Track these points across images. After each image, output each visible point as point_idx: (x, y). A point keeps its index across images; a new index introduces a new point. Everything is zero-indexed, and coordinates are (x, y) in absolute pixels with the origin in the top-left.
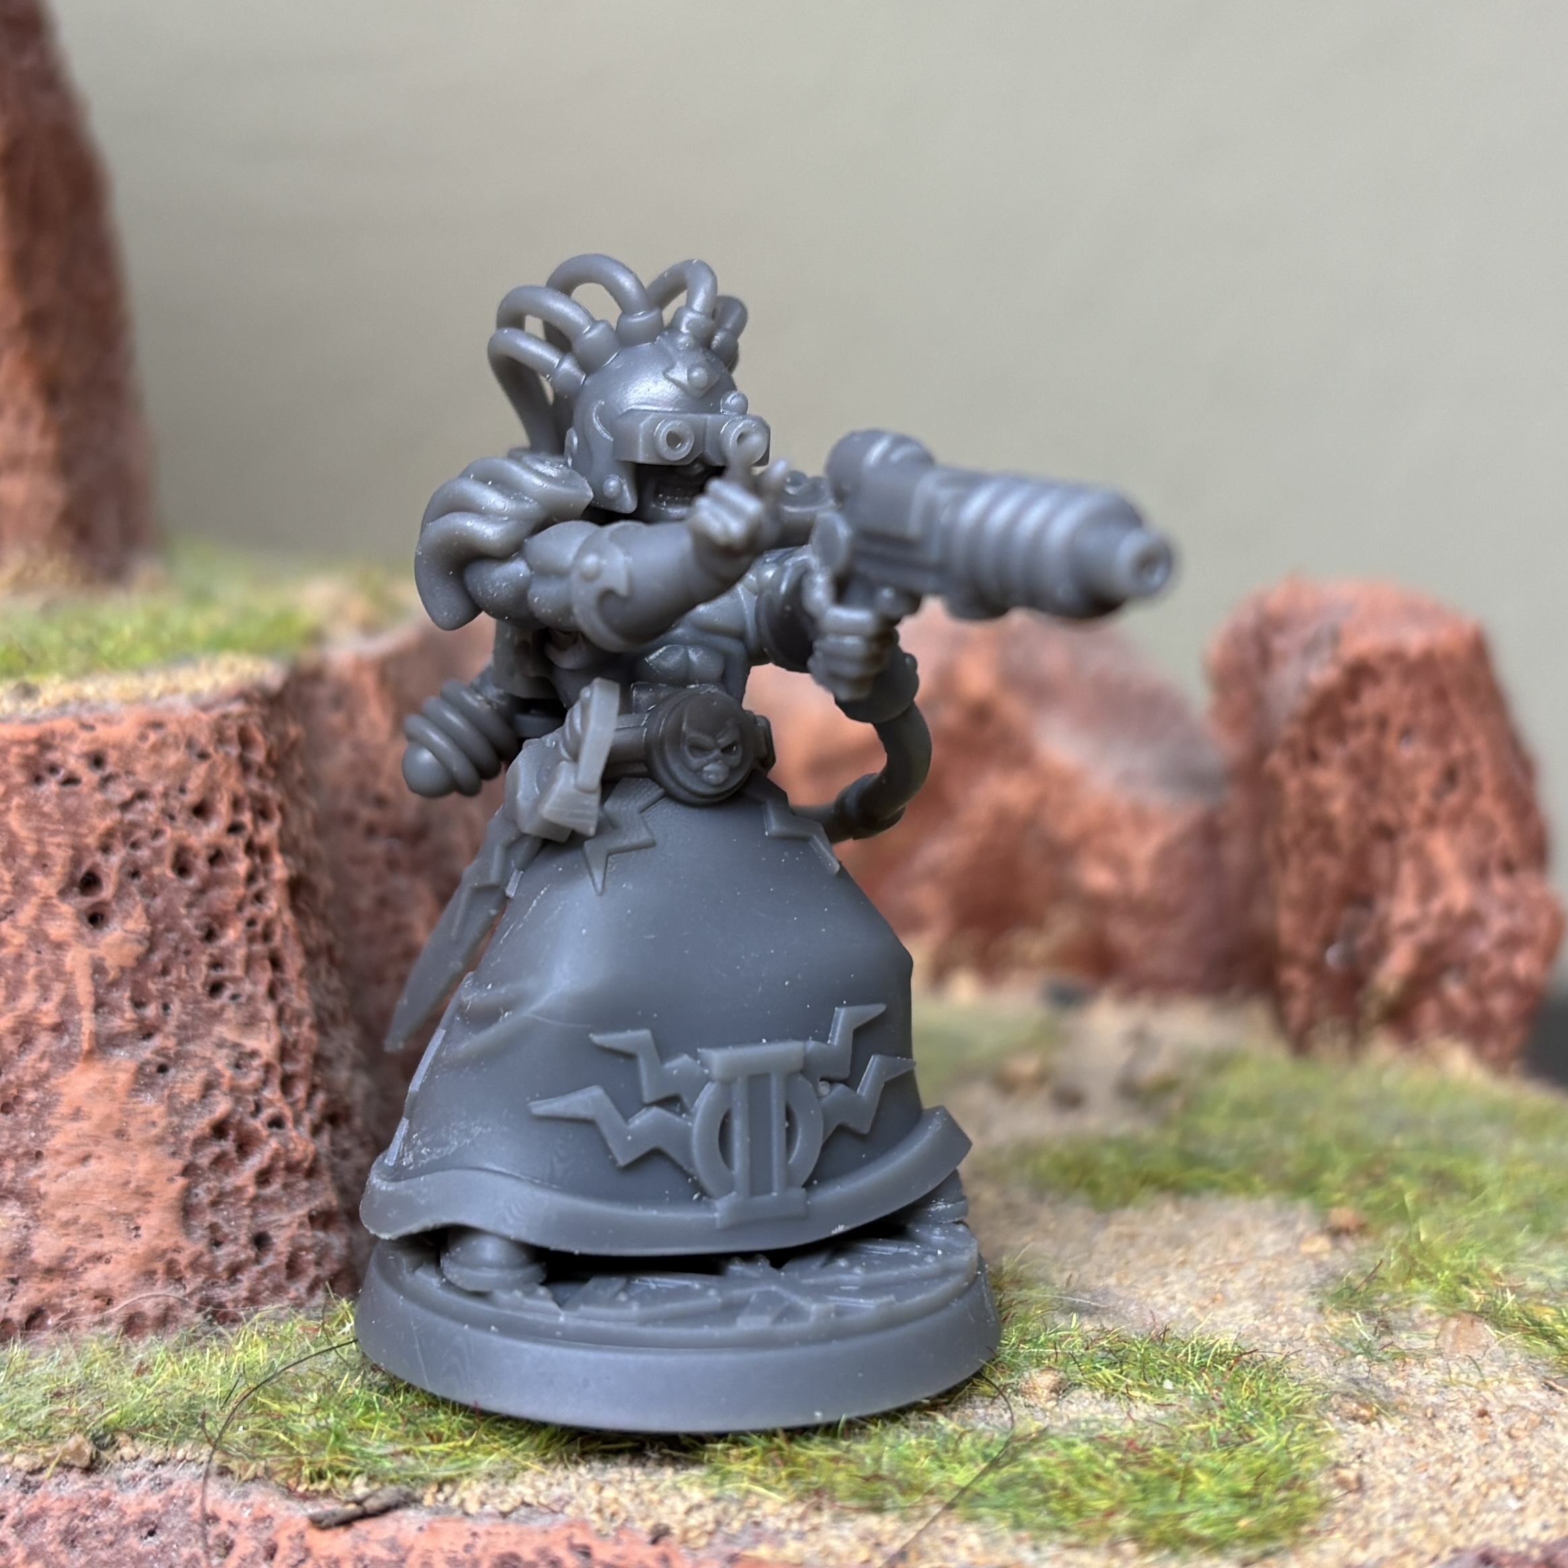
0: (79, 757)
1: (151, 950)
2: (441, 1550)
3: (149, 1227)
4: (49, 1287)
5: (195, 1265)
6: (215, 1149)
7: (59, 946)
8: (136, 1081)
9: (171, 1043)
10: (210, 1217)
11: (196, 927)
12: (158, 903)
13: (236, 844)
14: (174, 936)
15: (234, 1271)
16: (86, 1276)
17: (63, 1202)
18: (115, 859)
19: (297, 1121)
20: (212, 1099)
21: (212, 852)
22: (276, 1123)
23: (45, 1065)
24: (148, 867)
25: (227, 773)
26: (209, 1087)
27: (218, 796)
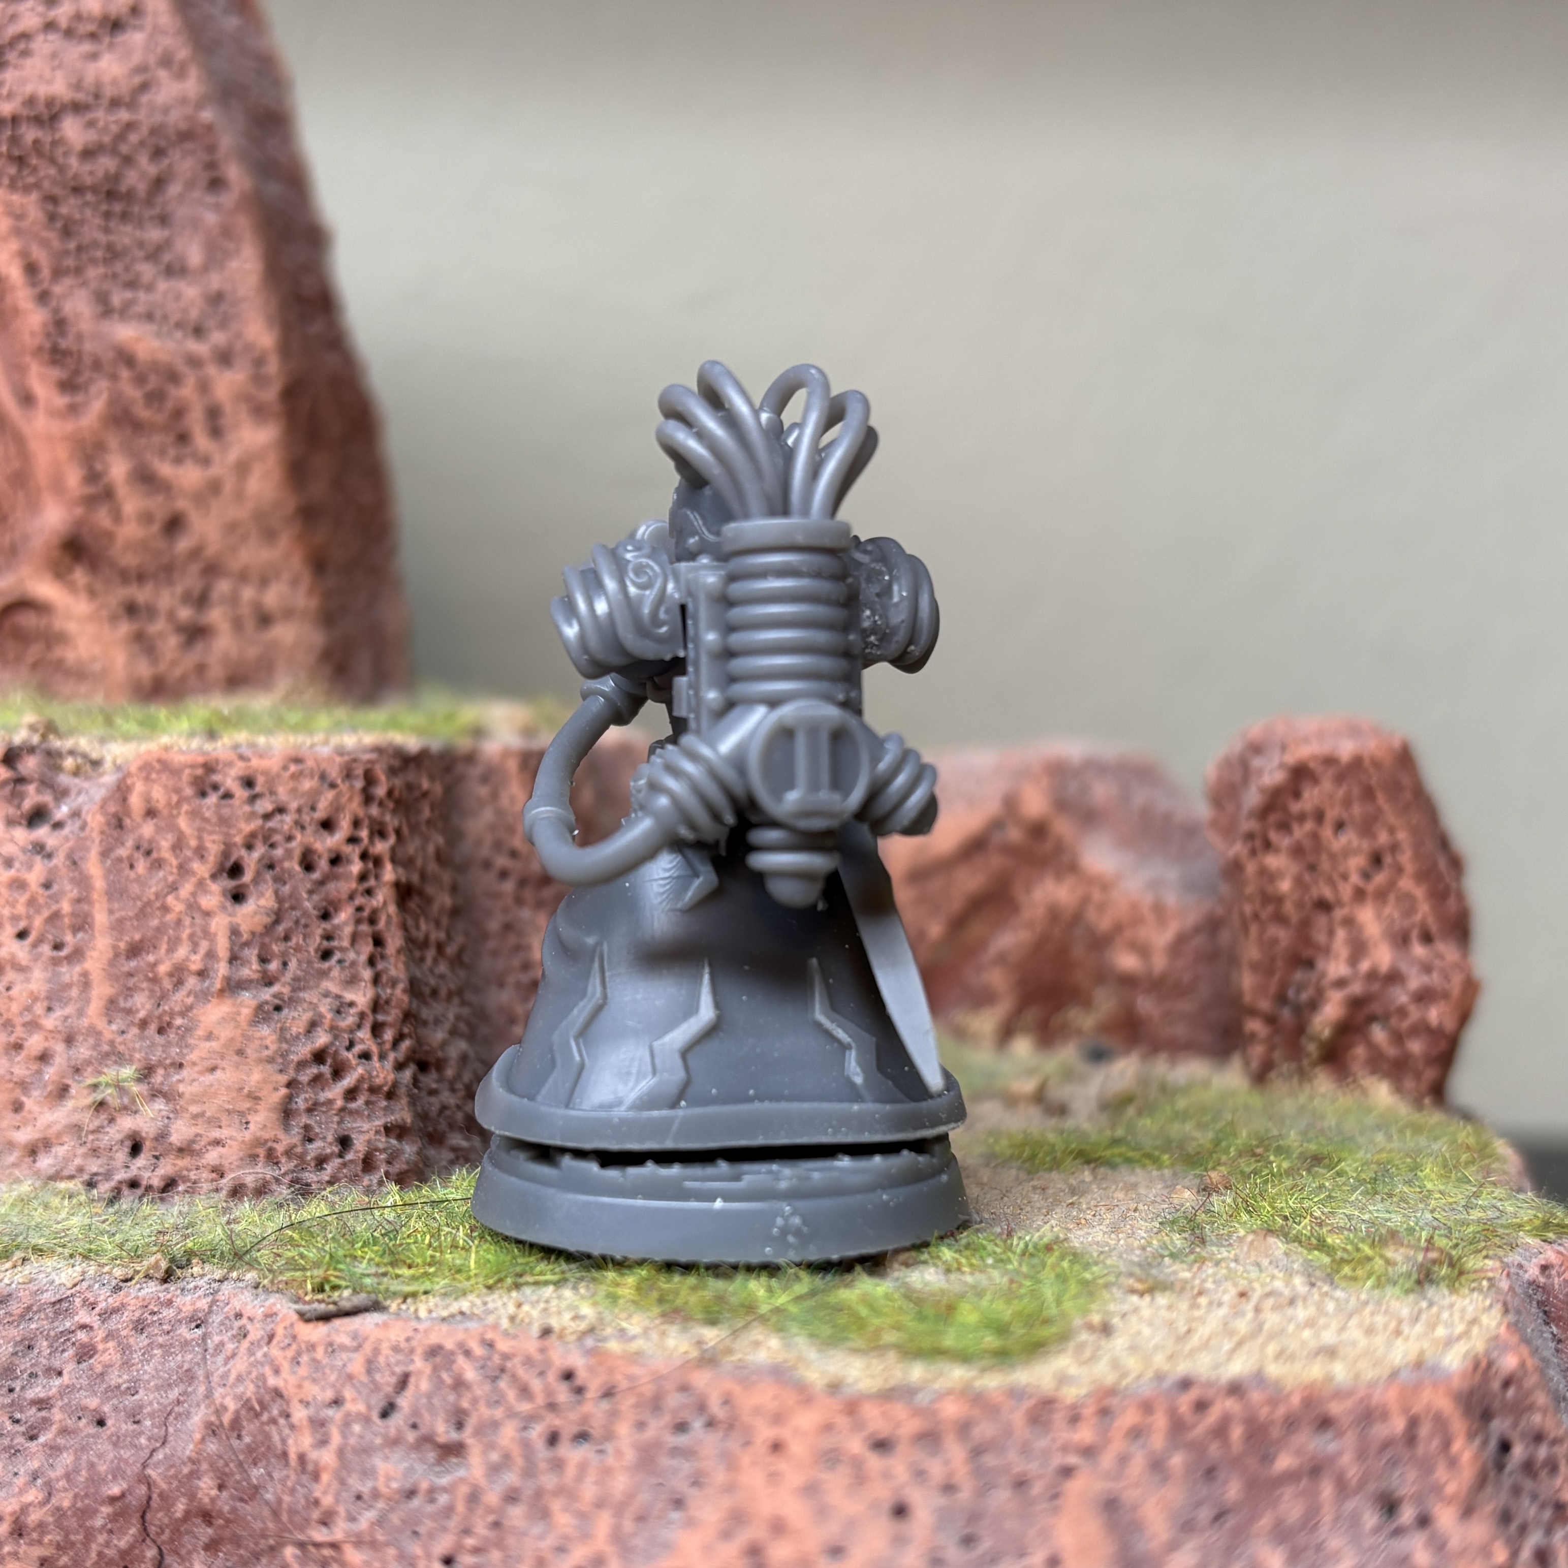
0: (234, 779)
1: (277, 922)
2: (389, 1340)
3: (256, 1122)
4: (181, 1163)
5: (288, 1153)
6: (314, 1070)
7: (207, 914)
8: (256, 1015)
9: (286, 990)
10: (304, 1120)
11: (314, 908)
12: (287, 889)
13: (353, 852)
14: (296, 914)
15: (321, 1162)
16: (207, 1155)
17: (194, 1101)
18: (256, 855)
19: (382, 1057)
20: (314, 1034)
21: (333, 856)
22: (365, 1056)
23: (190, 1000)
24: (281, 861)
25: (351, 799)
26: (313, 1025)
27: (342, 816)
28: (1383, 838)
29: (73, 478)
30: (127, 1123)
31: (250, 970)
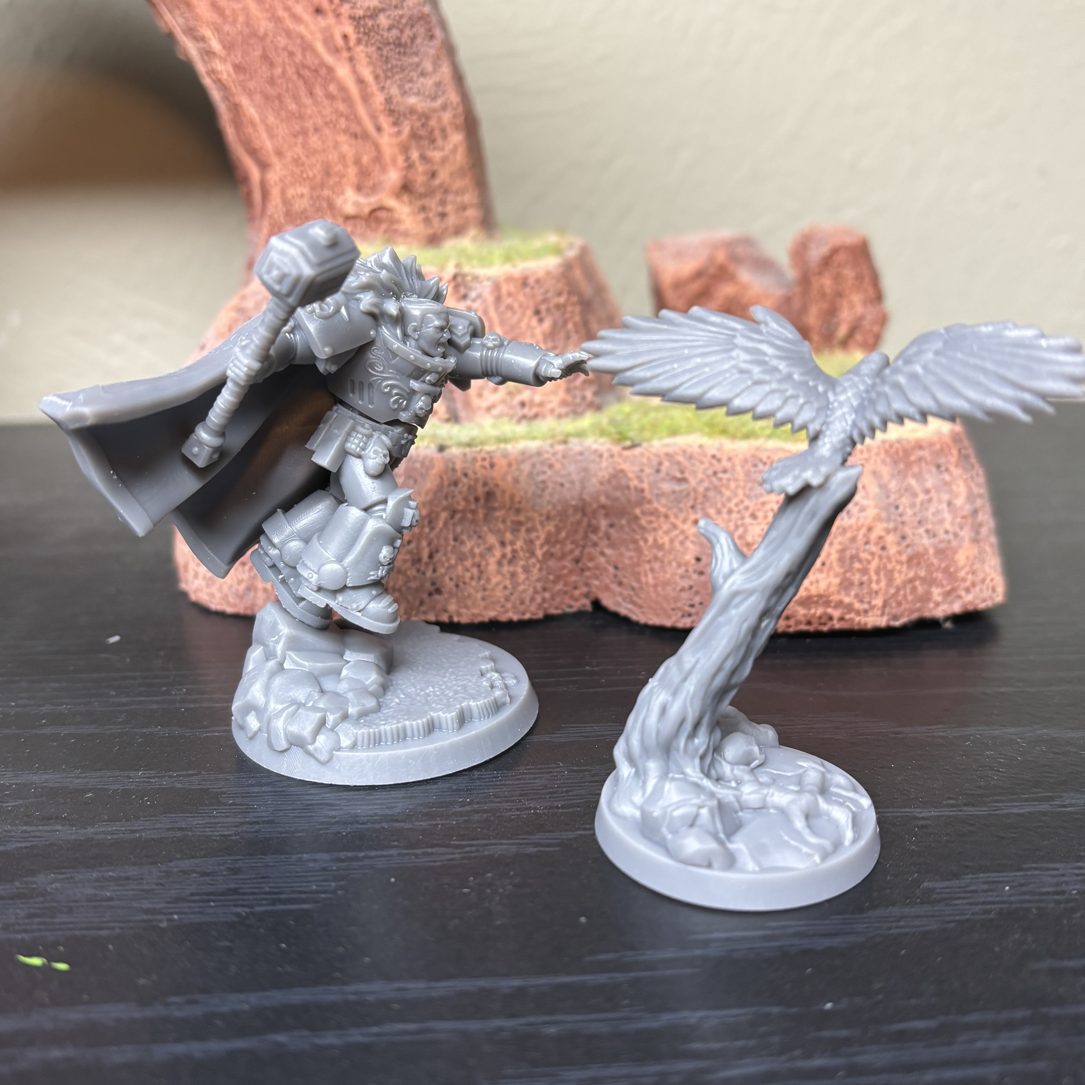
0: (533, 281)
1: (553, 328)
2: (649, 453)
4: (539, 408)
5: (571, 403)
7: (533, 328)
12: (554, 317)
15: (579, 405)
16: (547, 406)
18: (544, 307)
24: (551, 308)
29: (400, 160)
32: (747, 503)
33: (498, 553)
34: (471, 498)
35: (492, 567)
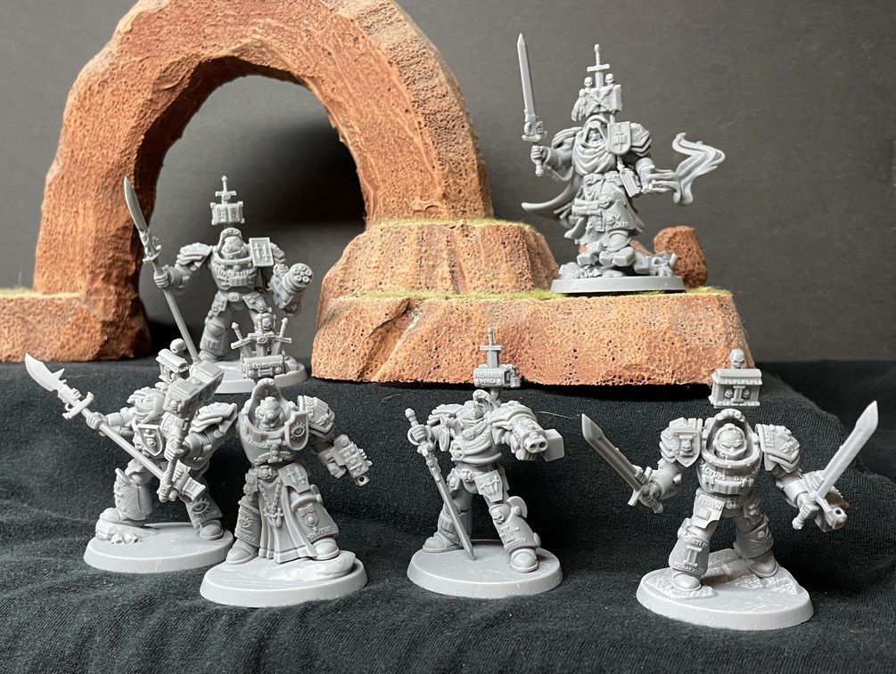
28: (690, 246)
29: (443, 182)
30: (491, 284)
31: (509, 259)
32: (601, 320)
33: (471, 348)
34: (459, 320)
35: (468, 354)
